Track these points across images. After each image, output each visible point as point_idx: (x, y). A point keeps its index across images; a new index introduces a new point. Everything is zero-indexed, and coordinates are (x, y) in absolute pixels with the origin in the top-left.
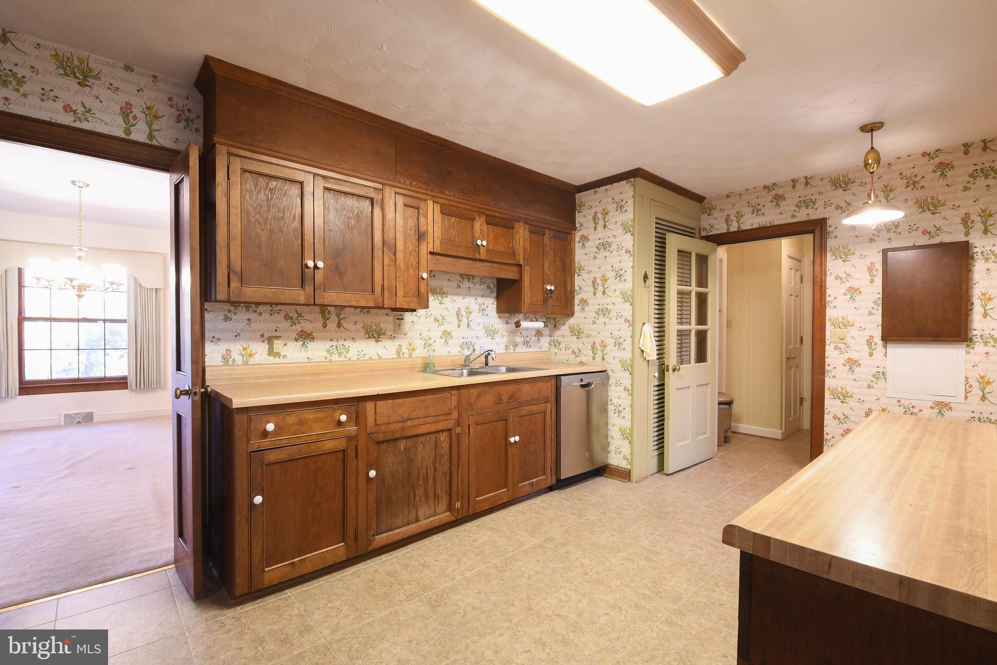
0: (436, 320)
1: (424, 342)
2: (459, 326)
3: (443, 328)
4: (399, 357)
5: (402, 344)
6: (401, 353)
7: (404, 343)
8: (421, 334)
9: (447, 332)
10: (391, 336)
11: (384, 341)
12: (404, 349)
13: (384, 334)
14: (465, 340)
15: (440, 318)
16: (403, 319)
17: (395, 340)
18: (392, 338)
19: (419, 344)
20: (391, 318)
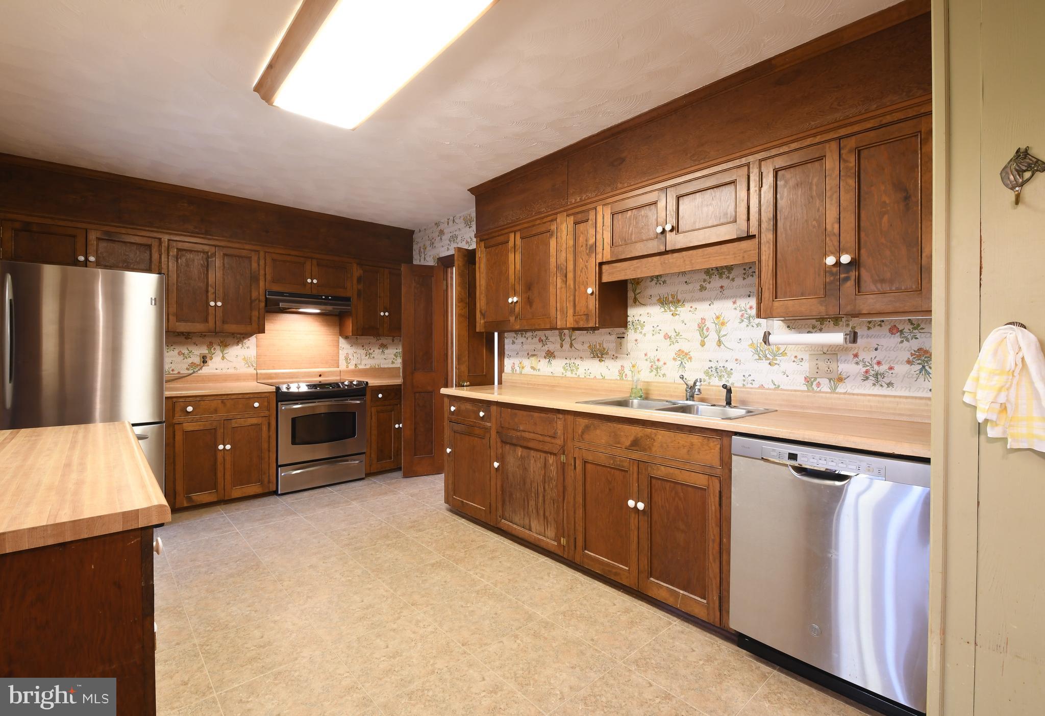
0: (667, 337)
1: (650, 365)
2: (703, 344)
3: (677, 347)
4: (621, 379)
5: (625, 365)
6: (624, 375)
7: (627, 364)
8: (646, 355)
9: (683, 352)
10: (613, 355)
11: (606, 361)
12: (627, 371)
13: (607, 353)
14: (713, 365)
15: (673, 334)
16: (624, 338)
17: (617, 360)
18: (615, 358)
19: (644, 366)
20: (613, 337)
